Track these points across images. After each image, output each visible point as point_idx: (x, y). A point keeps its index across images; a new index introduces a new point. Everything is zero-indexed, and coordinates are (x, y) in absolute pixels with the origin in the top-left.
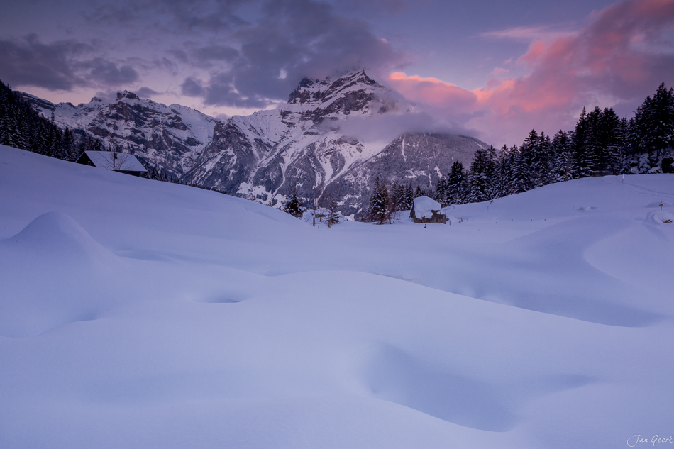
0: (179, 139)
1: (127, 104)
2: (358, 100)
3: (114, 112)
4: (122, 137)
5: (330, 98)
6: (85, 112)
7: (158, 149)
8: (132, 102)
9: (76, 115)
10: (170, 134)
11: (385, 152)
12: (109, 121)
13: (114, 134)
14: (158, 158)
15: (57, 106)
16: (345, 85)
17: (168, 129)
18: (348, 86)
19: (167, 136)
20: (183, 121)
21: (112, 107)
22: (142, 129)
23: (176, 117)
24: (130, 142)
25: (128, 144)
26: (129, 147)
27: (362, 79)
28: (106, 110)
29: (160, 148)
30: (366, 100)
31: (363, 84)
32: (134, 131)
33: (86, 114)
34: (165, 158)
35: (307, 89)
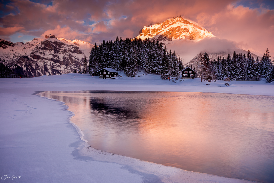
0: (77, 59)
1: (50, 41)
2: (176, 32)
3: (43, 46)
4: (47, 59)
5: (161, 32)
6: (29, 47)
7: (66, 65)
8: (53, 40)
9: (25, 48)
10: (73, 56)
11: (192, 62)
12: (41, 51)
13: (43, 58)
14: (66, 70)
15: (15, 44)
16: (169, 24)
17: (72, 54)
18: (171, 25)
19: (71, 58)
20: (80, 49)
21: (42, 43)
22: (58, 54)
23: (76, 47)
24: (51, 62)
25: (50, 62)
26: (51, 65)
27: (179, 20)
28: (39, 45)
29: (67, 64)
30: (181, 32)
31: (180, 23)
32: (54, 56)
33: (30, 48)
34: (70, 70)
35: (148, 28)
